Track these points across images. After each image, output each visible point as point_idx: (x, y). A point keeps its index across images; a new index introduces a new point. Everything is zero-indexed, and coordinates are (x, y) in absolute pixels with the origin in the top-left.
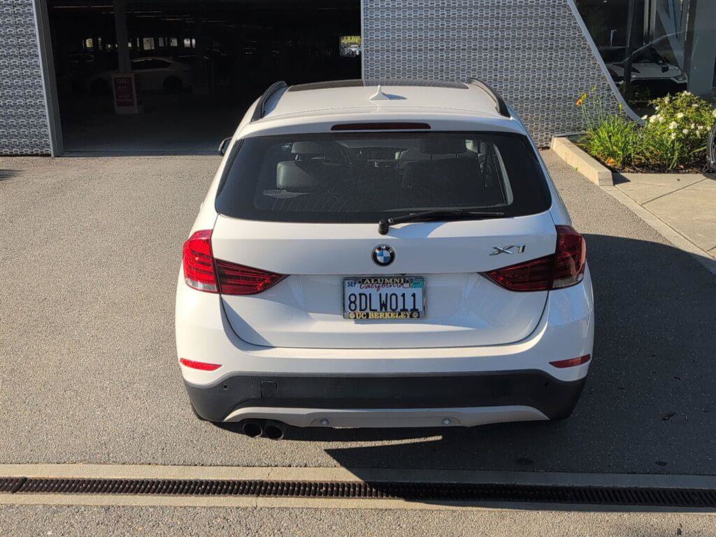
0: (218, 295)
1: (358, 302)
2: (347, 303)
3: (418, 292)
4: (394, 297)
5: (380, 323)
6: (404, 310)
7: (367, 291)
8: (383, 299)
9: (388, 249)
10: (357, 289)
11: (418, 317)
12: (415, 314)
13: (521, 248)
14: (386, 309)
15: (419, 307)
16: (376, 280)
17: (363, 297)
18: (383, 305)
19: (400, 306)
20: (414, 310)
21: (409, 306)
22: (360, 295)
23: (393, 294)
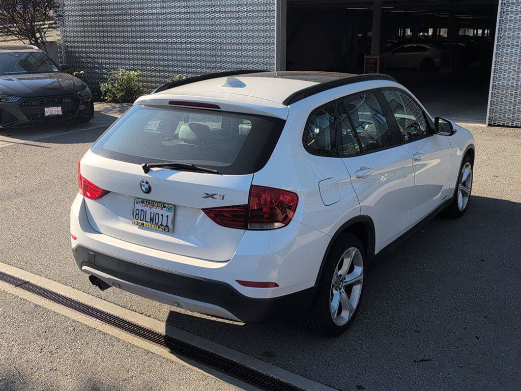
0: (83, 196)
1: (139, 215)
2: (135, 214)
3: (171, 214)
4: (157, 215)
5: (148, 231)
6: (162, 225)
7: (145, 209)
8: (152, 216)
9: (147, 183)
10: (139, 207)
11: (168, 231)
12: (166, 229)
13: (221, 197)
14: (153, 222)
15: (170, 225)
16: (149, 203)
17: (142, 212)
18: (152, 220)
19: (160, 223)
20: (167, 226)
21: (165, 224)
22: (142, 210)
23: (157, 214)
